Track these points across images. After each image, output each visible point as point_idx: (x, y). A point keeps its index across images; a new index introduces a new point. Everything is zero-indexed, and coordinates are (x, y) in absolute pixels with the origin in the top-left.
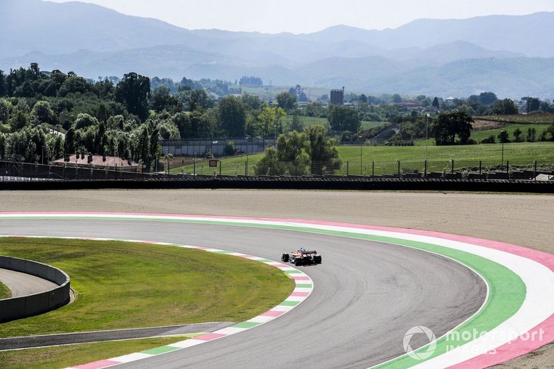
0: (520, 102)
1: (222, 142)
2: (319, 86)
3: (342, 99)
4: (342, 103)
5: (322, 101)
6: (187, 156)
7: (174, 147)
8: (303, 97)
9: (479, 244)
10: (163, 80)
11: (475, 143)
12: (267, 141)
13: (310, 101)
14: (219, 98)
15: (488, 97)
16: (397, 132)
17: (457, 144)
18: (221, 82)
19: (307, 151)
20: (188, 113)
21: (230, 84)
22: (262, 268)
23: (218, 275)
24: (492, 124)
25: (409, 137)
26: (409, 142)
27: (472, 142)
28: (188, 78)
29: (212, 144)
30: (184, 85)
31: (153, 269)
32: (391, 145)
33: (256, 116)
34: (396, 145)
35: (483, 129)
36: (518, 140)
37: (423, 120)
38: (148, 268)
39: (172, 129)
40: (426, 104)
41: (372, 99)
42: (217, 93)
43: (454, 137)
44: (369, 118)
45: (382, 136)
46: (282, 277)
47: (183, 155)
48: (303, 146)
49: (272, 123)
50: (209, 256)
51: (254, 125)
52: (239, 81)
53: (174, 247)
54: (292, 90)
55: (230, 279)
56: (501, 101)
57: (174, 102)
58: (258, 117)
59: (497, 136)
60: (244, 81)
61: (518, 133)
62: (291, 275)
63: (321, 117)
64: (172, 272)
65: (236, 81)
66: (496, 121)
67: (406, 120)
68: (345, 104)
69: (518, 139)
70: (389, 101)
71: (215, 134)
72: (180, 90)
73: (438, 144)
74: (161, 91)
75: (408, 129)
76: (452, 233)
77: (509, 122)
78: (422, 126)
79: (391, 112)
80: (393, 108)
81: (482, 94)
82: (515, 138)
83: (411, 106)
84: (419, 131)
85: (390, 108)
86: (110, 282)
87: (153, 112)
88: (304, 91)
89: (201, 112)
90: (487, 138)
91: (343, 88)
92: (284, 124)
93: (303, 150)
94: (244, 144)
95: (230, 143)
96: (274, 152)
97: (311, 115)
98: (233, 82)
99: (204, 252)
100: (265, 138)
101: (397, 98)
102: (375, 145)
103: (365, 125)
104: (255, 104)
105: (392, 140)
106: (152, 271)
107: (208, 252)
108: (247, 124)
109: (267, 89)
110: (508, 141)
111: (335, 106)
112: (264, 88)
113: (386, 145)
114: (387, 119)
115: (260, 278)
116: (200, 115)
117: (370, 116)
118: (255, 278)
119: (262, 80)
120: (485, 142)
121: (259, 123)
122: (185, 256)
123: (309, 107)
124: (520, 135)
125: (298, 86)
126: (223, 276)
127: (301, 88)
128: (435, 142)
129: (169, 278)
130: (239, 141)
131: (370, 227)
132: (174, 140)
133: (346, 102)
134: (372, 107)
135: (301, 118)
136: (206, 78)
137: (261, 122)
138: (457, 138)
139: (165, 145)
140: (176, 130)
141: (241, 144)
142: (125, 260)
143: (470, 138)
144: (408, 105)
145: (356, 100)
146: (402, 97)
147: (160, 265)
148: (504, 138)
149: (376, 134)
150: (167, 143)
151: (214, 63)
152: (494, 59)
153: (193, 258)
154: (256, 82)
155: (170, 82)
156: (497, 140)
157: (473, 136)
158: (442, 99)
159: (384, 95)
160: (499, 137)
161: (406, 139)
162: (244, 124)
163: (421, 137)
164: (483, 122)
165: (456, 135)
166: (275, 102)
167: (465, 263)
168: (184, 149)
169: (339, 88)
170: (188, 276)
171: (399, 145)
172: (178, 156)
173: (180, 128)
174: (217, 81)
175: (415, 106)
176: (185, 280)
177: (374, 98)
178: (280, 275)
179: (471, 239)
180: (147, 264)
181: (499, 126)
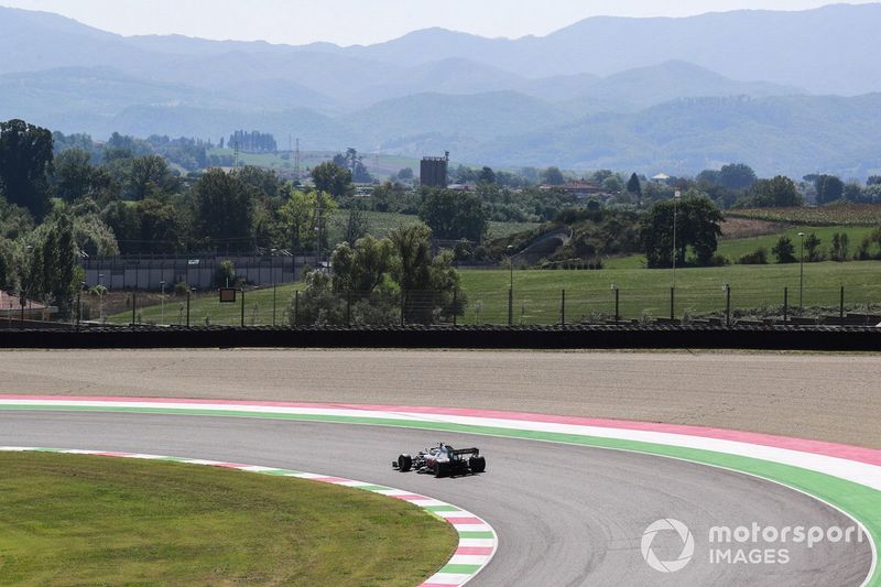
0: (802, 184)
1: (209, 261)
2: (390, 152)
3: (444, 177)
4: (444, 185)
5: (401, 181)
6: (136, 289)
7: (109, 271)
8: (362, 174)
9: (815, 450)
10: (72, 137)
11: (728, 263)
12: (300, 260)
13: (377, 182)
14: (188, 175)
15: (738, 175)
16: (566, 241)
17: (691, 265)
18: (192, 142)
19: (395, 278)
20: (130, 204)
21: (210, 146)
22: (375, 501)
23: (285, 515)
24: (757, 226)
25: (589, 251)
26: (594, 261)
27: (720, 262)
28: (122, 134)
29: (188, 267)
30: (114, 147)
31: (140, 505)
32: (554, 267)
33: (275, 209)
34: (565, 268)
35: (740, 236)
36: (813, 258)
37: (619, 216)
38: (128, 504)
39: (101, 234)
40: (613, 186)
41: (503, 178)
42: (183, 166)
43: (684, 250)
44: (501, 215)
45: (536, 250)
46: (422, 518)
47: (126, 289)
48: (384, 268)
49: (308, 225)
50: (253, 480)
51: (270, 226)
52: (226, 141)
53: (170, 464)
54: (338, 158)
55: (315, 524)
56: (766, 182)
57: (101, 181)
58: (281, 211)
59: (770, 250)
60: (238, 141)
61: (812, 243)
62: (442, 515)
63: (404, 212)
64: (184, 512)
65: (222, 140)
66: (766, 219)
67: (583, 217)
68: (451, 187)
69: (812, 255)
70: (539, 182)
71: (190, 246)
72: (108, 157)
73: (652, 265)
74: (70, 159)
75: (588, 235)
76: (751, 431)
77: (792, 223)
78: (615, 229)
79: (545, 203)
80: (549, 194)
81: (725, 169)
82: (806, 253)
83: (585, 191)
84: (611, 240)
85: (541, 196)
86: (58, 531)
87: (58, 202)
88: (364, 162)
89: (162, 200)
90: (750, 253)
91: (447, 153)
92: (330, 227)
93: (387, 276)
94: (254, 267)
95: (226, 263)
96: (326, 280)
97: (383, 208)
98: (216, 142)
99: (240, 473)
100: (296, 252)
101: (554, 176)
102: (523, 268)
103: (497, 230)
104: (267, 186)
105: (556, 257)
106: (139, 509)
107: (246, 473)
108: (255, 226)
109: (284, 158)
110: (793, 260)
111: (432, 190)
112: (279, 156)
113: (545, 267)
114: (538, 218)
115: (377, 520)
116: (159, 207)
117: (503, 210)
118: (367, 522)
119: (275, 138)
120: (747, 261)
121: (281, 225)
122: (202, 481)
123: (378, 193)
124: (817, 248)
125: (352, 151)
126: (298, 518)
127: (357, 155)
128: (646, 260)
129: (181, 523)
130: (244, 260)
131: (577, 419)
132: (107, 258)
133: (451, 182)
134: (507, 193)
135: (365, 215)
136: (161, 134)
137: (285, 220)
138: (690, 254)
139: (89, 268)
140: (110, 237)
141: (247, 266)
142: (75, 489)
143: (715, 254)
144: (579, 190)
145: (470, 179)
146: (564, 174)
147: (153, 499)
148: (785, 254)
149: (523, 247)
150: (94, 263)
151: (176, 103)
152: (745, 100)
153: (218, 484)
154: (265, 142)
155: (86, 141)
156: (771, 257)
157: (723, 249)
158: (644, 178)
159: (527, 170)
160: (774, 251)
161: (585, 255)
162: (250, 226)
163: (614, 251)
164: (739, 221)
165: (688, 247)
166: (309, 182)
167: (798, 486)
168: (130, 276)
169: (437, 154)
170: (221, 517)
171: (573, 268)
172: (118, 289)
173: (118, 234)
174: (183, 139)
175: (593, 191)
176: (217, 525)
177: (508, 175)
178: (418, 514)
179: (794, 441)
180: (125, 497)
181: (771, 229)
